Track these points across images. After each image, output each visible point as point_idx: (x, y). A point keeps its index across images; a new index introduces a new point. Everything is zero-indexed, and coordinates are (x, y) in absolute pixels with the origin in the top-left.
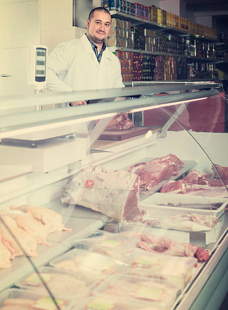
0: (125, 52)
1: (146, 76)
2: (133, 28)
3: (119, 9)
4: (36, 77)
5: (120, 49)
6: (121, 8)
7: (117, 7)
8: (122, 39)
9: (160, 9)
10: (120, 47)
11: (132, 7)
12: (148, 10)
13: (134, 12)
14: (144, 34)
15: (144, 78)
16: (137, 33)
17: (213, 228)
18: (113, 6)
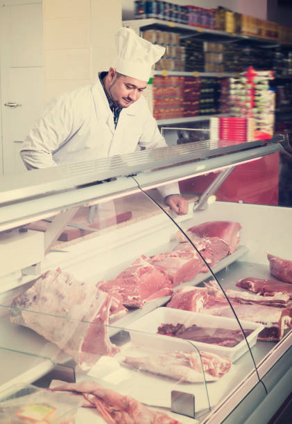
0: (170, 76)
1: (205, 108)
2: (184, 42)
5: (160, 73)
6: (165, 14)
7: (158, 12)
8: (165, 58)
9: (230, 11)
10: (161, 70)
11: (182, 11)
12: (211, 14)
13: (187, 18)
14: (203, 49)
15: (203, 111)
16: (191, 48)
17: (220, 377)
18: (151, 12)
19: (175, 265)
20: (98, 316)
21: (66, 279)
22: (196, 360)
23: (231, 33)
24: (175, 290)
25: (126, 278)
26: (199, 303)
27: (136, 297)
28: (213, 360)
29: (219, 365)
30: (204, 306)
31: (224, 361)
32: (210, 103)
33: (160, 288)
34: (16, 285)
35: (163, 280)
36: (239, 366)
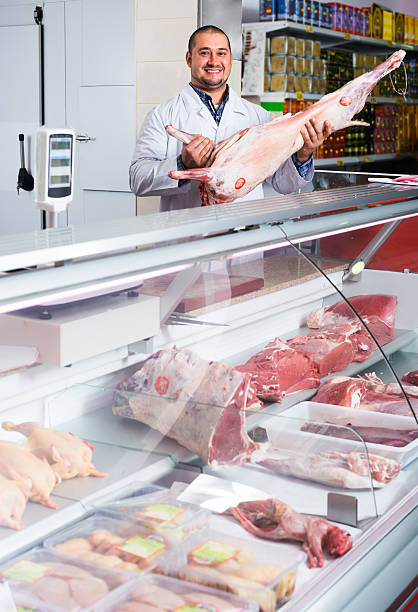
0: (306, 101)
1: (353, 146)
2: (326, 53)
3: (295, 17)
4: (50, 190)
5: (294, 96)
6: (301, 15)
7: (292, 12)
8: (300, 76)
9: (389, 11)
10: (295, 91)
11: (324, 10)
12: (363, 14)
13: (330, 21)
14: (352, 63)
15: (350, 150)
16: (334, 62)
17: (387, 482)
18: (283, 12)
19: (322, 350)
20: (233, 402)
21: (187, 357)
22: (357, 460)
23: (390, 42)
24: (322, 381)
25: (259, 363)
26: (355, 397)
27: (274, 386)
28: (378, 461)
29: (385, 468)
30: (361, 401)
31: (392, 463)
32: (360, 139)
33: (303, 378)
34: (119, 366)
35: (307, 368)
36: (409, 472)
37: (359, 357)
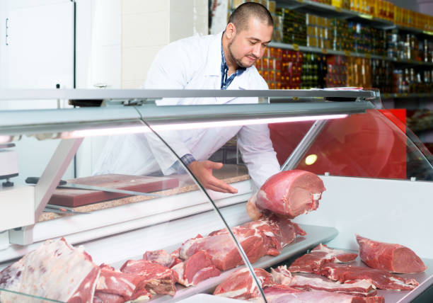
2: (281, 10)
14: (305, 21)
16: (289, 18)
20: (78, 295)
23: (338, 8)
32: (313, 80)
37: (271, 251)
